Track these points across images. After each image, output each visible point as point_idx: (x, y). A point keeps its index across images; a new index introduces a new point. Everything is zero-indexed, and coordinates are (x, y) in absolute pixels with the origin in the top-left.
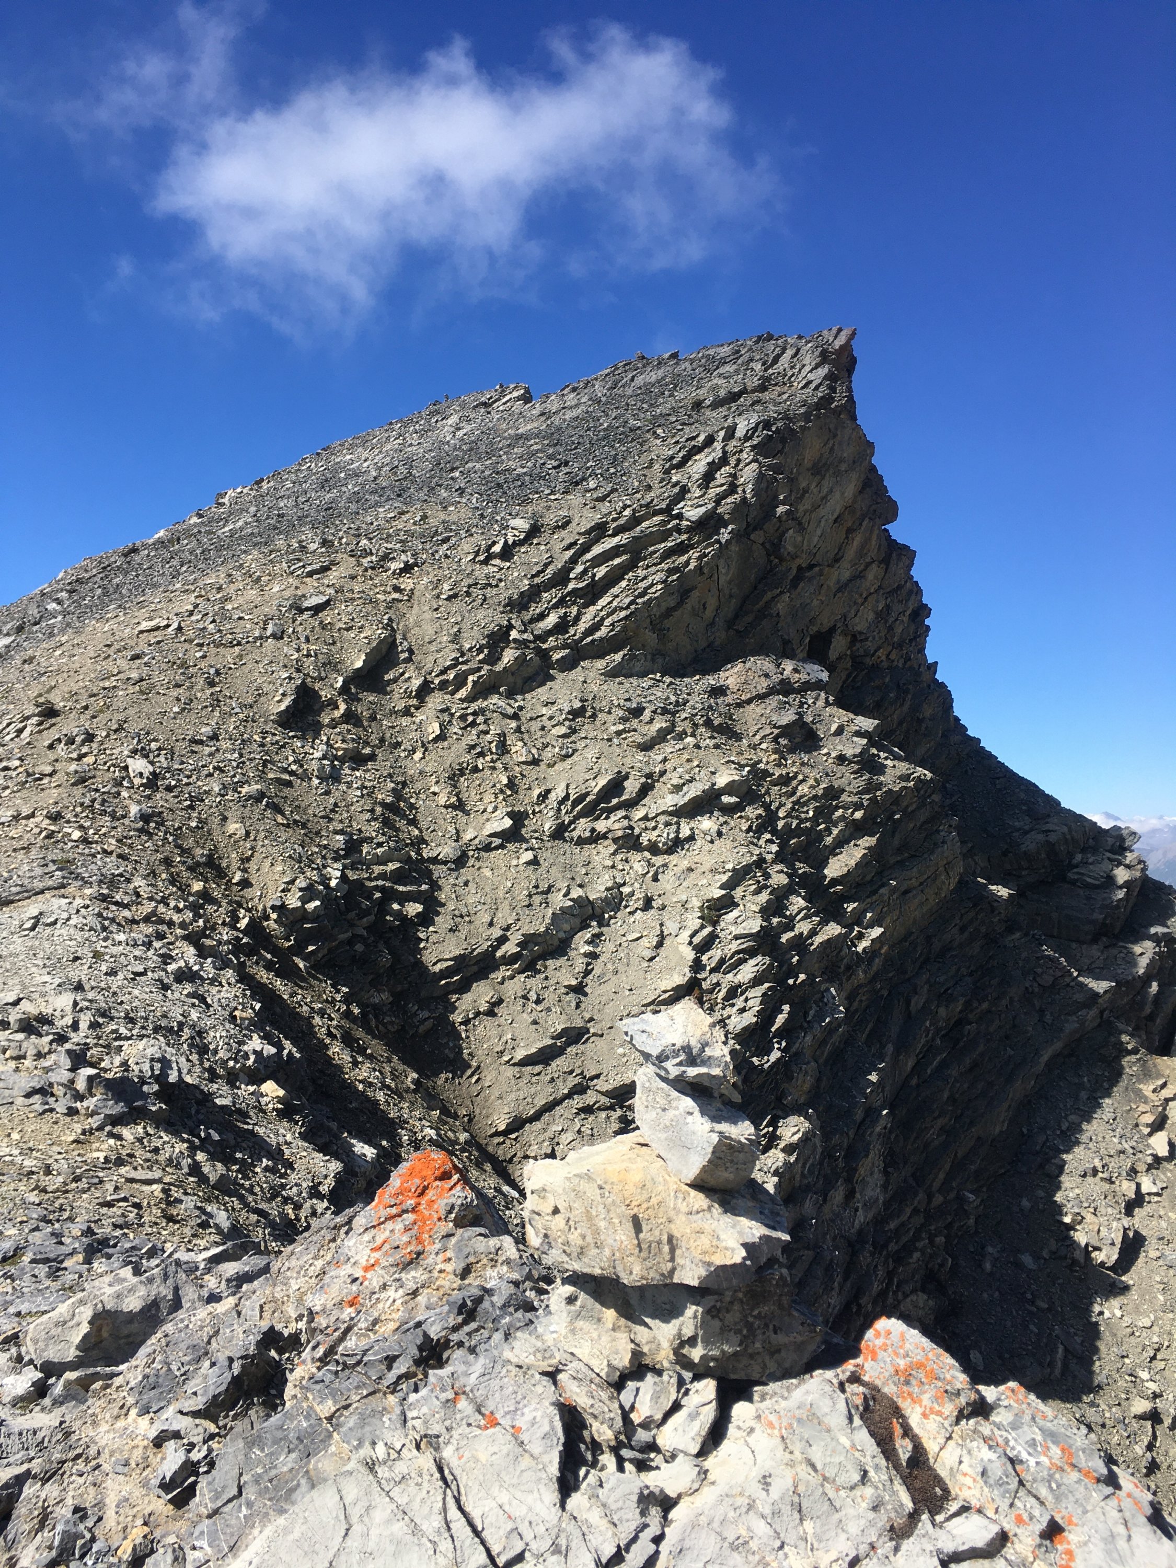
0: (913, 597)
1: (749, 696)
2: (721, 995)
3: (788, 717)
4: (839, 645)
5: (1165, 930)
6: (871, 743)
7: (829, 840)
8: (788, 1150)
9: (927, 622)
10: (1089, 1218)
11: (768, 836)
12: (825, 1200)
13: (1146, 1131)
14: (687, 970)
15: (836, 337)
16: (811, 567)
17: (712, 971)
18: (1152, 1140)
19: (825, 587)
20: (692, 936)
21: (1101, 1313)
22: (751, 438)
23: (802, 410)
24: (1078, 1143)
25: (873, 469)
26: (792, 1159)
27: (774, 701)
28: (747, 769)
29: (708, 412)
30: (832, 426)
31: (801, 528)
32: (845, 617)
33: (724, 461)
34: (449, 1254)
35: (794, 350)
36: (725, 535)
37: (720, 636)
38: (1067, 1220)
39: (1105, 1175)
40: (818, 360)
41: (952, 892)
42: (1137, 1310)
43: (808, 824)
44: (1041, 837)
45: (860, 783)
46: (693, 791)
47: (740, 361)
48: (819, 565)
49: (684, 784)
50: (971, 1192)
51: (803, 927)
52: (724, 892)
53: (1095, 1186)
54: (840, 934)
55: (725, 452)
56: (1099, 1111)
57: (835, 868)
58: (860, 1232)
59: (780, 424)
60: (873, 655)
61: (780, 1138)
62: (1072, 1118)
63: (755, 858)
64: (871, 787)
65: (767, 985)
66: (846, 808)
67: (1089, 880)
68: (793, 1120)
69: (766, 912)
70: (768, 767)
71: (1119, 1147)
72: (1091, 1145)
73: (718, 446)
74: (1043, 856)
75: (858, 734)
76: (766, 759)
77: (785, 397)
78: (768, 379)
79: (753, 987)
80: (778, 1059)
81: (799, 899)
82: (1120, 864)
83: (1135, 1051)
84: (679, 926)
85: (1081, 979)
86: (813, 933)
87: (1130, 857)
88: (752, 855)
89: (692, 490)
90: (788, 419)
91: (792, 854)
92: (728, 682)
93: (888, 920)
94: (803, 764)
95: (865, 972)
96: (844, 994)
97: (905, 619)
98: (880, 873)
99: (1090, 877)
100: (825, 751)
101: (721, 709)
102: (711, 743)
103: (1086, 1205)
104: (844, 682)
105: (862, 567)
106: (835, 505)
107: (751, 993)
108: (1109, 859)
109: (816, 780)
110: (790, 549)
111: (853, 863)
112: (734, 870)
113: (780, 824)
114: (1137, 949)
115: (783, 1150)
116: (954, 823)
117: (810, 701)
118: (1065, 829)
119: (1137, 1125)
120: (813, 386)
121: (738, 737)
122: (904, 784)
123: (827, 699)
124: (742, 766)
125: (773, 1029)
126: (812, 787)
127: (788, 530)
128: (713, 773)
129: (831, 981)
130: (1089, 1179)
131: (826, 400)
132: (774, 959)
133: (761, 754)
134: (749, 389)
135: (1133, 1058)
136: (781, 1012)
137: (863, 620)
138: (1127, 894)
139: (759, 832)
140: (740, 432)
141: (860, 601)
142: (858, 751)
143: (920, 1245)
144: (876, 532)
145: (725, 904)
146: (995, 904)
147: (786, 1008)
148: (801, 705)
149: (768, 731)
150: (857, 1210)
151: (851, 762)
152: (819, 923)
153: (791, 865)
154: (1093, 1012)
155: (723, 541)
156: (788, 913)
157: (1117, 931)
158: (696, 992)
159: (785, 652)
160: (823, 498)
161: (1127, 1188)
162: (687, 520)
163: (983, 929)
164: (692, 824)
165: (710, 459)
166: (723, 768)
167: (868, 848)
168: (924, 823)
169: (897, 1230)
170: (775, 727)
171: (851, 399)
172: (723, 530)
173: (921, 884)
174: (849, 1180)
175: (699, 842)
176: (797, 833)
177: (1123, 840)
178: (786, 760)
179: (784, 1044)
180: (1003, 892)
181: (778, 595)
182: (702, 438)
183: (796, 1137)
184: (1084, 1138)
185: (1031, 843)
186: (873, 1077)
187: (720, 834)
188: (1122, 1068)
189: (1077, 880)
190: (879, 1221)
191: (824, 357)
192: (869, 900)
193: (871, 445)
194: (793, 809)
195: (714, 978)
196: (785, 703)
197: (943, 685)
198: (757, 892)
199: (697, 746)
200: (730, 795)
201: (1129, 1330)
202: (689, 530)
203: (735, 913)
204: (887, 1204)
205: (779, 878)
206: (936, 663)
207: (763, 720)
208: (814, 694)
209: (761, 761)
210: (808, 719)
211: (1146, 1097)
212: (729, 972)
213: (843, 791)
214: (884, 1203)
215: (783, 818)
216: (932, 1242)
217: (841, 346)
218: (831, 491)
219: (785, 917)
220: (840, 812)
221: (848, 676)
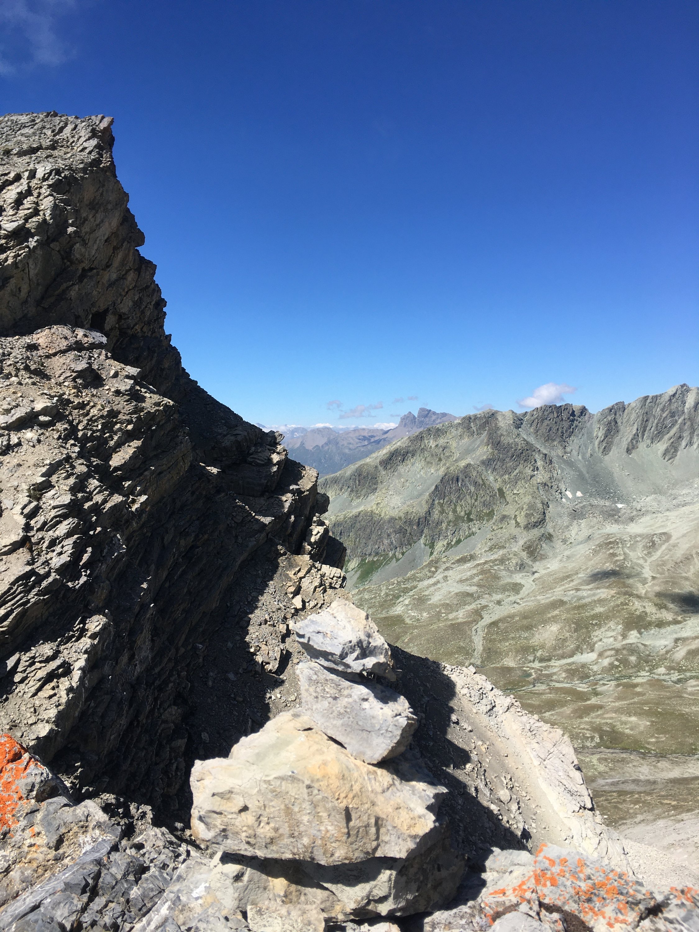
0: (156, 294)
1: (54, 351)
2: (45, 545)
3: (82, 365)
4: (110, 321)
5: (297, 487)
6: (136, 383)
7: (112, 443)
8: (93, 637)
9: (165, 309)
10: (263, 647)
11: (72, 442)
12: (117, 663)
13: (291, 596)
14: (21, 531)
15: (101, 122)
16: (91, 269)
17: (38, 530)
18: (294, 601)
19: (100, 283)
20: (23, 508)
21: (270, 698)
22: (47, 179)
23: (81, 166)
24: (257, 607)
25: (128, 210)
26: (96, 642)
27: (72, 355)
28: (56, 399)
29: (15, 158)
30: (101, 179)
31: (85, 244)
32: (114, 303)
33: (29, 192)
34: (36, 829)
35: (73, 126)
36: (32, 242)
37: (32, 310)
38: (252, 650)
39: (271, 623)
40: (90, 134)
41: (186, 472)
42: (288, 693)
43: (98, 434)
44: (233, 438)
45: (130, 407)
46: (19, 413)
47: (36, 127)
48: (97, 269)
49: (12, 409)
50: (201, 643)
51: (98, 498)
52: (44, 479)
53: (266, 629)
54: (122, 501)
55: (29, 187)
56: (267, 589)
57: (116, 460)
58: (138, 678)
59: (67, 173)
60: (132, 328)
61: (87, 630)
62: (254, 594)
63: (64, 456)
64: (137, 410)
65: (76, 536)
66: (122, 423)
67: (258, 461)
68: (96, 618)
69: (73, 490)
70: (70, 397)
71: (278, 607)
72: (263, 608)
73: (24, 181)
74: (234, 449)
75: (128, 377)
76: (69, 392)
77: (69, 155)
78: (57, 142)
79: (67, 538)
80: (85, 582)
81: (95, 481)
82: (274, 452)
83: (285, 554)
84: (13, 502)
85: (257, 517)
86: (105, 501)
87: (279, 448)
88: (62, 454)
89: (7, 210)
90: (72, 170)
91: (88, 453)
92: (39, 341)
93: (150, 490)
94: (93, 396)
95: (137, 523)
96: (124, 538)
97: (151, 307)
98: (144, 462)
99: (259, 459)
100: (107, 387)
101: (35, 359)
102: (30, 381)
103: (261, 640)
104: (115, 344)
105: (124, 272)
106: (105, 231)
107: (65, 543)
108: (269, 450)
109: (102, 406)
110: (78, 256)
111: (127, 457)
112: (50, 464)
113: (80, 434)
114: (284, 498)
115: (90, 637)
116: (186, 431)
117: (96, 356)
118: (246, 434)
119: (286, 593)
120: (87, 151)
121: (48, 378)
122: (157, 408)
123: (106, 354)
124: (52, 397)
125: (81, 564)
126: (100, 410)
127: (75, 244)
128: (33, 401)
129: (116, 530)
130: (263, 626)
131: (96, 162)
132: (80, 519)
133: (65, 389)
134: (44, 147)
135: (284, 558)
136: (86, 552)
137: (126, 306)
138: (278, 468)
139: (66, 439)
140: (40, 174)
141: (123, 294)
142: (128, 387)
143: (172, 679)
144: (132, 251)
145: (46, 486)
146: (210, 478)
147: (89, 549)
148: (90, 358)
149: (69, 374)
150: (136, 665)
151: (124, 394)
152: (108, 495)
153: (88, 460)
154: (263, 535)
155: (31, 247)
156: (88, 490)
157: (273, 489)
158: (28, 545)
159: (76, 323)
160: (97, 225)
161: (282, 628)
162: (5, 230)
163: (204, 493)
164: (19, 435)
165: (19, 190)
166: (39, 398)
167: (137, 448)
168: (169, 431)
169: (159, 672)
170: (73, 371)
171: (112, 162)
172: (30, 239)
173: (169, 468)
174: (131, 648)
175: (25, 447)
176: (92, 439)
177: (275, 438)
178: (82, 393)
179: (88, 572)
180: (214, 470)
181: (72, 286)
182: (12, 175)
183: (98, 628)
184: (260, 604)
185: (227, 442)
186: (145, 586)
187: (39, 441)
188: (279, 564)
189: (252, 462)
190: (149, 670)
191: (94, 134)
192: (138, 479)
193: (127, 195)
194: (88, 424)
195: (40, 535)
196: (80, 356)
197: (175, 349)
198: (67, 478)
199: (20, 383)
200: (45, 415)
201: (285, 704)
202: (6, 237)
203: (53, 492)
204: (153, 659)
205: (81, 468)
206: (171, 335)
207: (65, 367)
208: (98, 351)
209: (64, 394)
210: (95, 367)
211: (290, 578)
212: (50, 530)
213: (120, 412)
214: (152, 659)
215: (82, 430)
216: (179, 675)
217: (104, 128)
218: (102, 221)
219: (86, 492)
220: (118, 426)
221: (117, 341)
